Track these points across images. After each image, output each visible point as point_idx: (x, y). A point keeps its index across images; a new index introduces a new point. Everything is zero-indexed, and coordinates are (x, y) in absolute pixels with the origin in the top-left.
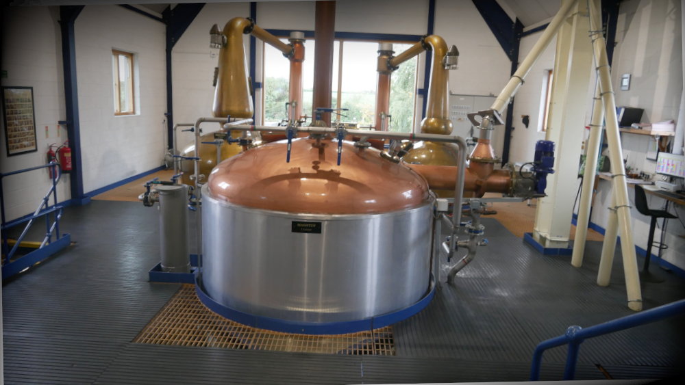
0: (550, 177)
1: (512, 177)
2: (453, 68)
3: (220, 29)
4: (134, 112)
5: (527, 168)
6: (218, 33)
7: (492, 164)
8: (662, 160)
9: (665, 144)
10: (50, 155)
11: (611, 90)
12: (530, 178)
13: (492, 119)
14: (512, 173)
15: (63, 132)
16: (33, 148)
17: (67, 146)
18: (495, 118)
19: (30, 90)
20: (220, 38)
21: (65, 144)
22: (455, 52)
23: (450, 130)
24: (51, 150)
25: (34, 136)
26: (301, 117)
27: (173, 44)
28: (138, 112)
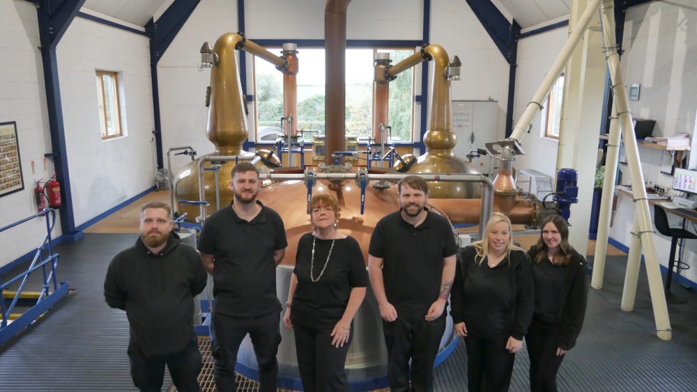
0: (573, 207)
1: (535, 209)
2: (455, 79)
3: (211, 47)
4: (121, 134)
5: (550, 199)
6: (210, 52)
7: (514, 196)
8: (679, 176)
9: (681, 160)
10: (38, 193)
11: (629, 110)
12: (553, 209)
13: (512, 150)
14: (535, 205)
15: (50, 165)
16: (20, 186)
17: (55, 180)
18: (516, 148)
19: (13, 125)
20: (212, 56)
21: (52, 178)
22: (457, 63)
23: (454, 142)
24: (38, 186)
25: (19, 173)
26: (297, 131)
27: (158, 59)
28: (126, 134)
